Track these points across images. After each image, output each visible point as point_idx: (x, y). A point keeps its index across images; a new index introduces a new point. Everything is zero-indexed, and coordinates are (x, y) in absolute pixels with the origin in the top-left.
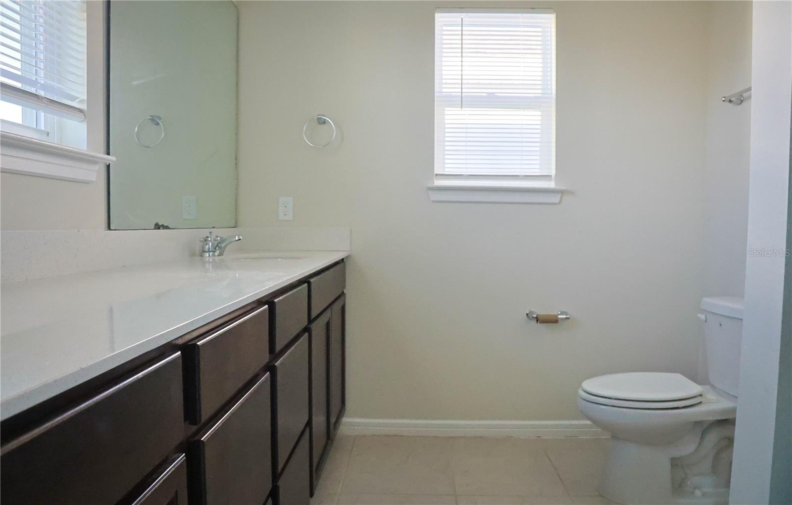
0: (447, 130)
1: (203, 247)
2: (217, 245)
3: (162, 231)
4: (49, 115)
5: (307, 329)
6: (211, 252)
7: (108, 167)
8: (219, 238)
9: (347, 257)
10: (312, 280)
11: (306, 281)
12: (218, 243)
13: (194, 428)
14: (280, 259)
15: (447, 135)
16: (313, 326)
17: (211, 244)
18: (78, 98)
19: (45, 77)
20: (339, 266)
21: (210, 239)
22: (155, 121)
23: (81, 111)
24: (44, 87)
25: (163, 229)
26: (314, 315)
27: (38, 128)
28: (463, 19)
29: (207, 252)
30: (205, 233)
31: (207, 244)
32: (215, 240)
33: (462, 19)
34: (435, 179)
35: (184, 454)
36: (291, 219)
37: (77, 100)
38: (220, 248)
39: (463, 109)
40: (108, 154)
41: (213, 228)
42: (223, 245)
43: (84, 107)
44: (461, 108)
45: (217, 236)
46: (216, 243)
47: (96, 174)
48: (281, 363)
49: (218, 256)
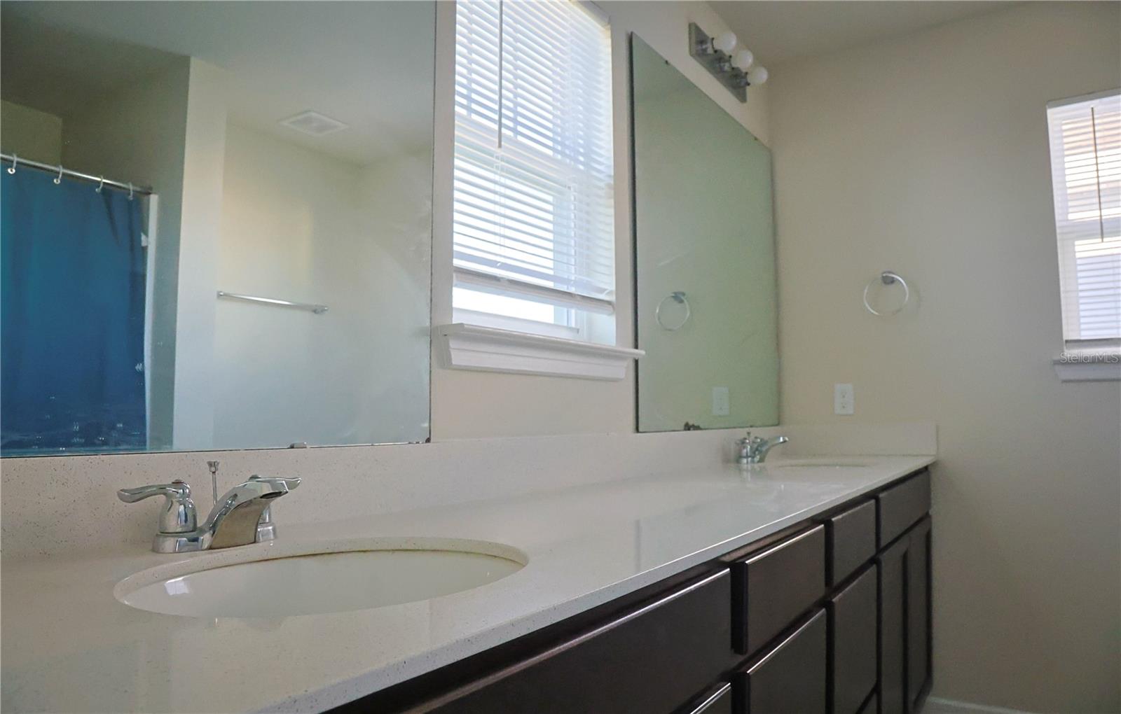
0: (1080, 274)
1: (740, 451)
2: (757, 450)
3: (692, 432)
4: (579, 312)
5: (874, 561)
6: (750, 457)
7: (636, 362)
8: (759, 440)
9: (934, 464)
10: (882, 495)
11: (873, 495)
12: (758, 446)
13: (740, 658)
14: (837, 467)
15: (1080, 281)
16: (884, 557)
17: (749, 447)
18: (605, 290)
19: (576, 273)
20: (921, 477)
21: (747, 441)
22: (678, 297)
23: (609, 303)
24: (576, 283)
25: (694, 430)
26: (883, 543)
27: (570, 326)
28: (1095, 109)
29: (745, 457)
30: (741, 433)
31: (744, 448)
32: (754, 442)
33: (1092, 108)
34: (1065, 348)
35: (729, 684)
36: (851, 412)
37: (606, 292)
38: (760, 452)
39: (1105, 240)
40: (636, 347)
41: (751, 426)
42: (764, 449)
43: (612, 298)
44: (1102, 238)
45: (756, 438)
46: (755, 446)
47: (623, 371)
48: (840, 599)
49: (759, 462)
